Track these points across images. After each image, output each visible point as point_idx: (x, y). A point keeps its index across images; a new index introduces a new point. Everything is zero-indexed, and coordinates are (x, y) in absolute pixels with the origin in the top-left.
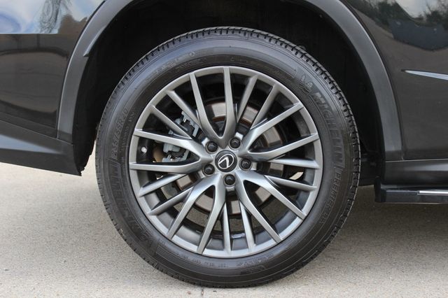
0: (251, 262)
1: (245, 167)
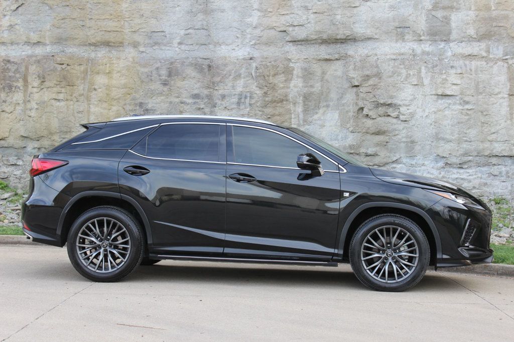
0: (110, 275)
1: (110, 247)
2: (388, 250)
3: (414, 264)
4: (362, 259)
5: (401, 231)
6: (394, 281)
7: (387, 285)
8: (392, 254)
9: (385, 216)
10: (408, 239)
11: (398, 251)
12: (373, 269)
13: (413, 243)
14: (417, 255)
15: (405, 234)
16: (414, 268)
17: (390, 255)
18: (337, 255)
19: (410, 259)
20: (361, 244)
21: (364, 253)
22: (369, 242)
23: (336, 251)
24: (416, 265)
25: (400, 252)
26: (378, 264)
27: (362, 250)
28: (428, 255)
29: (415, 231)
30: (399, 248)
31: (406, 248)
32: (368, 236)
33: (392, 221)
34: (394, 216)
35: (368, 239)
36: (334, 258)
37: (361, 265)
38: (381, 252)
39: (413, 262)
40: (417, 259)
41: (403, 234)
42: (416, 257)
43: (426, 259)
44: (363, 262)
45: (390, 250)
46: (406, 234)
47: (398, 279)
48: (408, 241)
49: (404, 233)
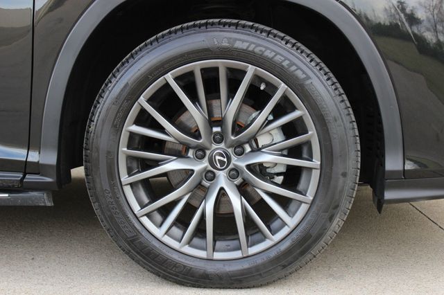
2: (214, 146)
3: (303, 193)
4: (125, 178)
5: (257, 78)
6: (238, 254)
7: (210, 268)
8: (229, 159)
9: (200, 26)
10: (283, 108)
11: (248, 149)
12: (165, 211)
13: (300, 119)
14: (316, 162)
15: (273, 88)
16: (303, 208)
17: (222, 163)
18: (37, 168)
19: (292, 177)
20: (118, 127)
21: (130, 158)
22: (144, 119)
23: (34, 157)
24: (310, 197)
25: (257, 150)
26: (180, 194)
27: (123, 149)
28: (352, 161)
29: (308, 78)
30: (253, 139)
31: (278, 137)
32: (142, 100)
33: (225, 44)
34: (230, 25)
35: (143, 111)
36: (30, 178)
37: (122, 200)
38: (191, 153)
39: (301, 187)
40: (316, 175)
41: (262, 87)
42: (310, 169)
43: (344, 175)
44: (128, 190)
45: (222, 145)
46: (275, 89)
47: (250, 245)
48: (285, 113)
49: (268, 84)
